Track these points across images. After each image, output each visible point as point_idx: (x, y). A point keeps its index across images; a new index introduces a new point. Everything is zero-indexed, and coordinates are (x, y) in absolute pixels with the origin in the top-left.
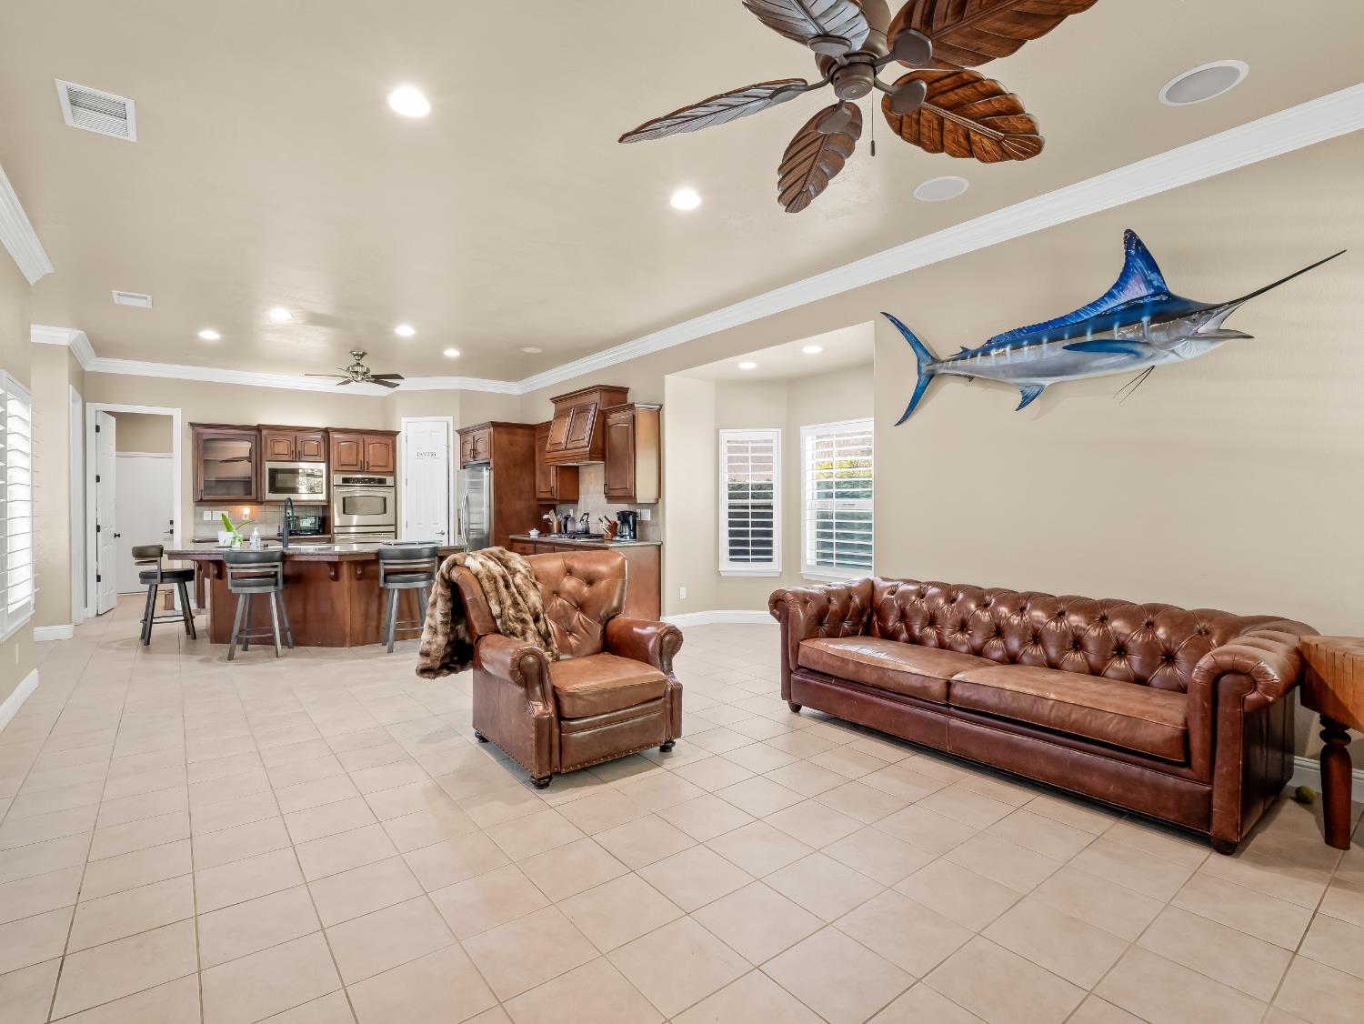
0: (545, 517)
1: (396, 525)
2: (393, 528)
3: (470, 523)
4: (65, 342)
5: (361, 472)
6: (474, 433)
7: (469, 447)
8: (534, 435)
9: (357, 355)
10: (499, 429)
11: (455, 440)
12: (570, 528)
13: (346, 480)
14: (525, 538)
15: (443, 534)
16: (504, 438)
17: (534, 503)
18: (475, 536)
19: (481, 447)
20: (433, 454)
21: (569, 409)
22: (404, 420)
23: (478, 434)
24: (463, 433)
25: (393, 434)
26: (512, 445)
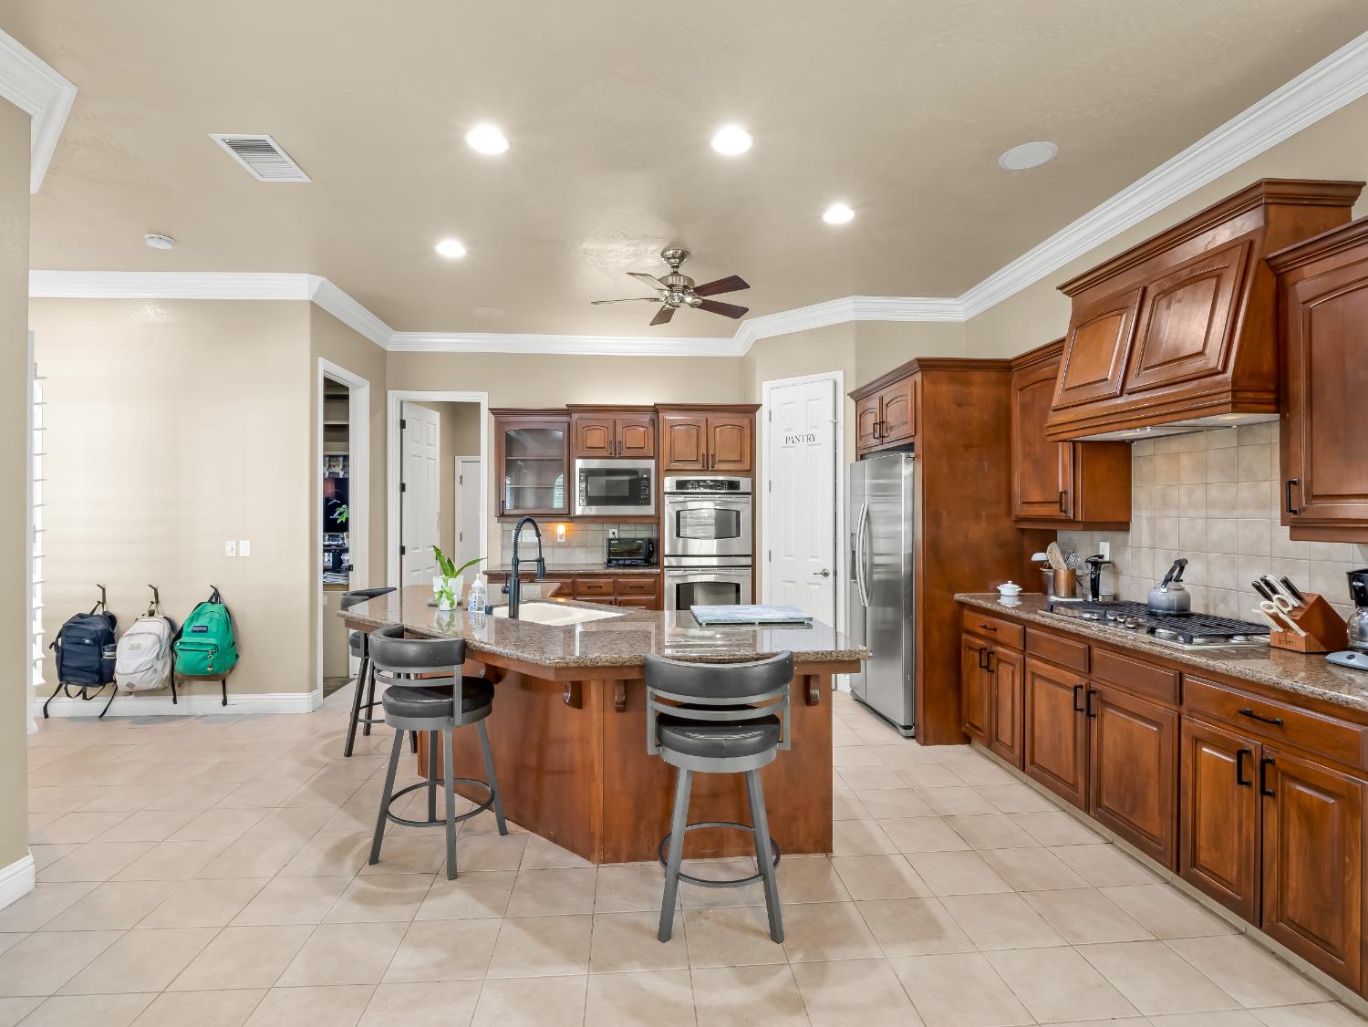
0: (1038, 557)
1: (753, 556)
2: (748, 561)
3: (873, 554)
4: (305, 296)
5: (705, 470)
6: (881, 393)
7: (870, 419)
8: (1008, 383)
9: (674, 257)
10: (934, 373)
11: (848, 409)
12: (1106, 589)
13: (681, 485)
14: (989, 606)
15: (826, 574)
16: (946, 390)
17: (1006, 525)
18: (883, 577)
19: (892, 416)
20: (811, 438)
21: (1128, 292)
22: (766, 386)
23: (887, 394)
24: (859, 396)
25: (751, 410)
26: (959, 405)
